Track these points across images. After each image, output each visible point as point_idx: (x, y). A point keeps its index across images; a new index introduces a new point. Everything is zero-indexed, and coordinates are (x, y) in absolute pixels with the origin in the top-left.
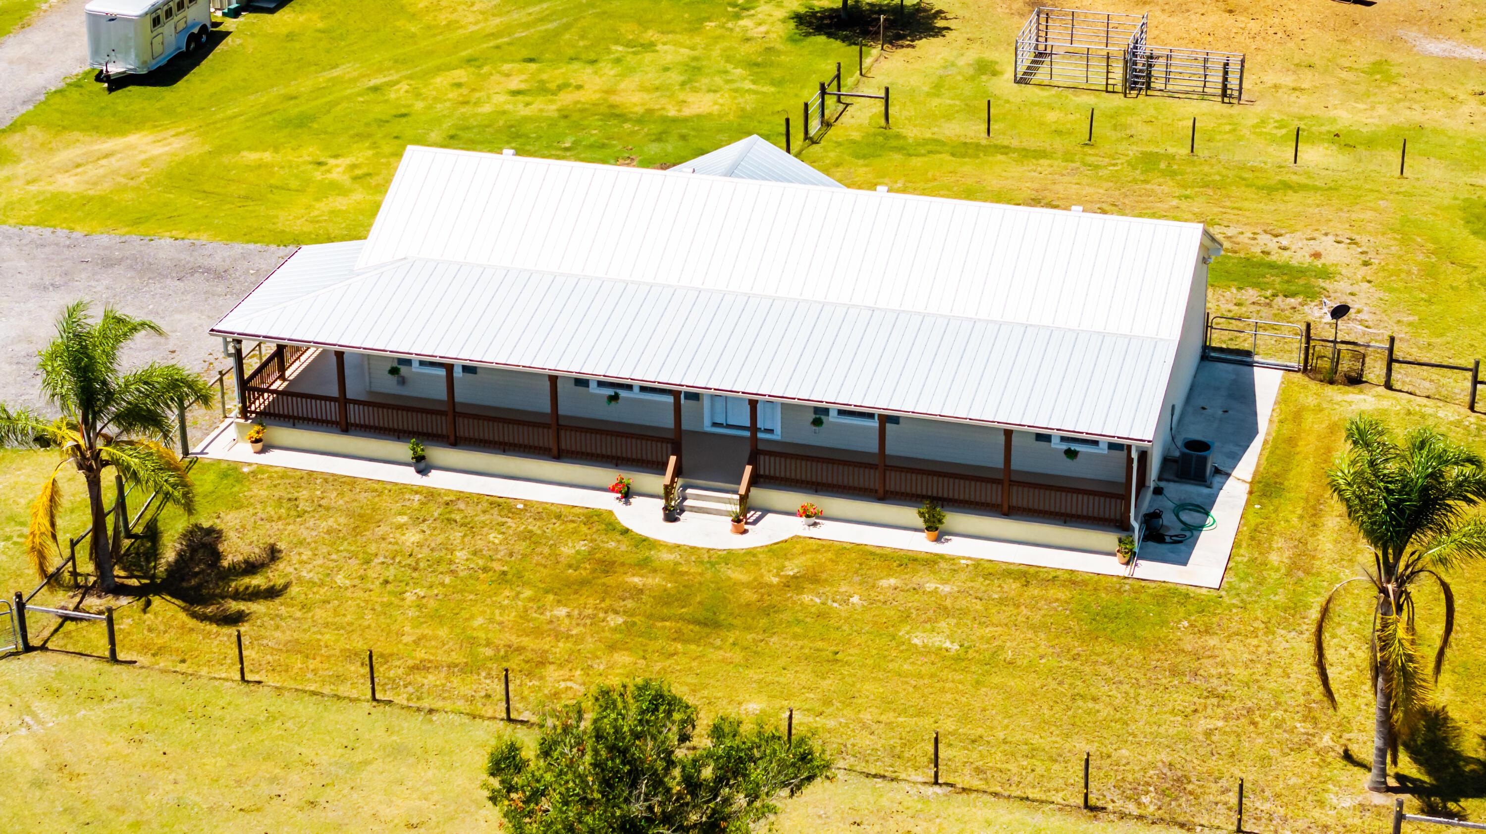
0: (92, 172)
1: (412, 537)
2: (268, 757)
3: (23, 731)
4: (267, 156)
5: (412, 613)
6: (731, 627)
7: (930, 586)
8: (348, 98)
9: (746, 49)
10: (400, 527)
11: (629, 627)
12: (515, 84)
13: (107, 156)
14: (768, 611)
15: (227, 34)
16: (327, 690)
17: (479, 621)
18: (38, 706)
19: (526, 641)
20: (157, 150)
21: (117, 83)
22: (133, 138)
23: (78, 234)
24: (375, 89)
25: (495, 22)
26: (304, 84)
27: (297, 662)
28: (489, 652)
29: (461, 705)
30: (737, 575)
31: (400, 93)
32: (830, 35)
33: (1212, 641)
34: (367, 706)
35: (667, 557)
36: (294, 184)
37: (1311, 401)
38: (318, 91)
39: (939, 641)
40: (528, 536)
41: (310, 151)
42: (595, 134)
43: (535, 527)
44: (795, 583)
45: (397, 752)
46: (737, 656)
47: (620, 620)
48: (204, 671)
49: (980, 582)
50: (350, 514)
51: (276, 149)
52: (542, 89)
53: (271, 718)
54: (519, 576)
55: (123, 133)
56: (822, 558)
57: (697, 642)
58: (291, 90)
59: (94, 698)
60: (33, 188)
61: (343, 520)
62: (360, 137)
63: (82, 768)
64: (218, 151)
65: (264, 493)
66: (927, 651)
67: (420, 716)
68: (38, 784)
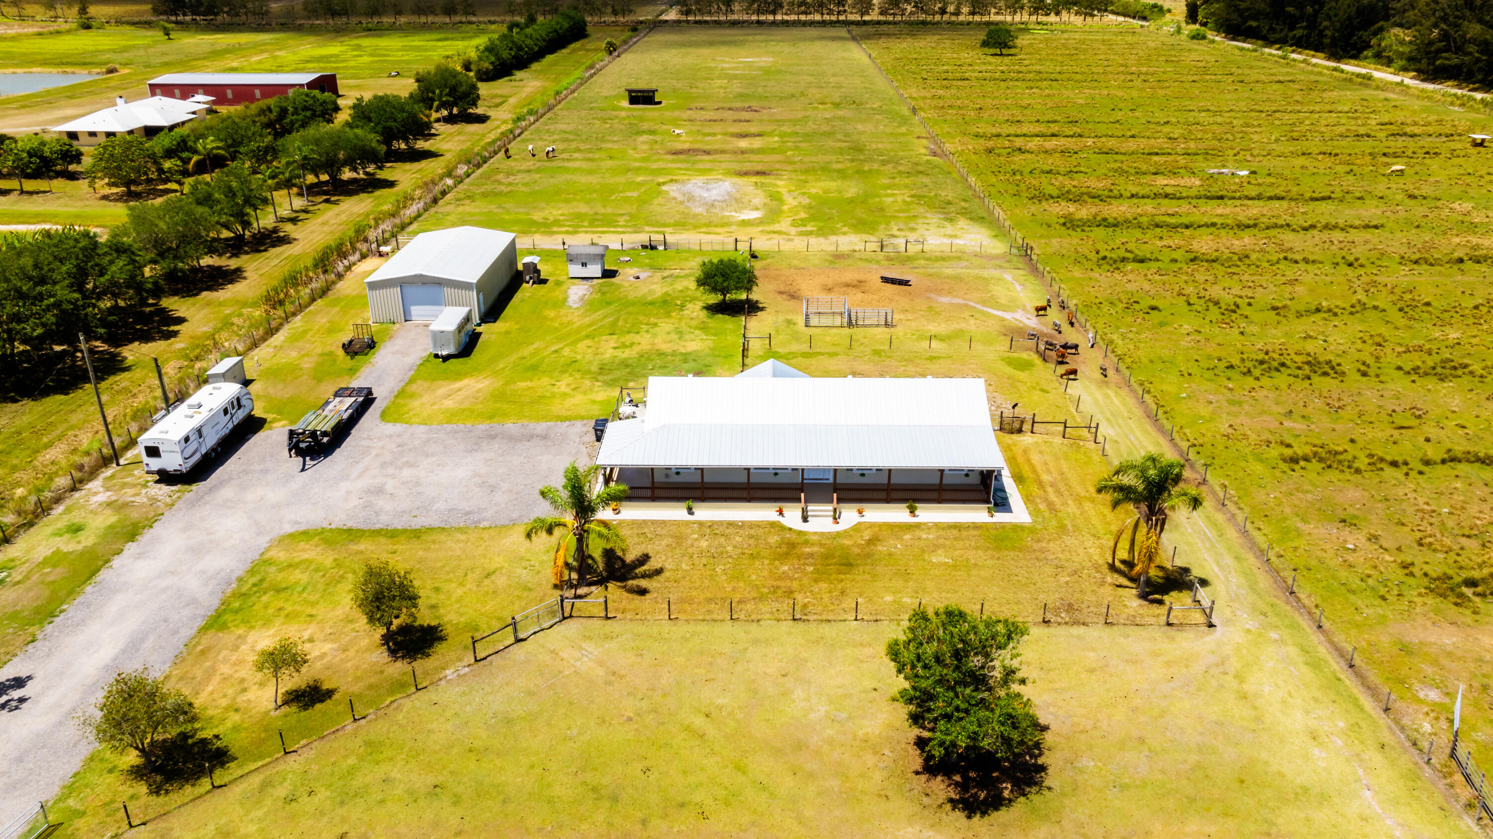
0: (459, 397)
1: (704, 544)
2: (702, 653)
3: (585, 659)
4: (529, 384)
5: (724, 577)
6: (858, 565)
7: (924, 536)
8: (547, 356)
9: (694, 323)
10: (696, 540)
11: (817, 571)
12: (612, 344)
13: (460, 390)
14: (868, 556)
15: (480, 333)
16: (707, 617)
17: (754, 577)
18: (584, 645)
19: (779, 583)
20: (480, 386)
21: (446, 358)
22: (465, 382)
23: (469, 425)
24: (556, 351)
25: (587, 320)
26: (527, 351)
27: (686, 606)
28: (766, 590)
29: (768, 616)
30: (847, 542)
31: (566, 352)
32: (723, 314)
33: (1044, 545)
34: (730, 622)
35: (815, 538)
36: (548, 395)
37: (1010, 442)
38: (533, 355)
39: (943, 559)
40: (751, 537)
41: (545, 381)
42: (659, 363)
43: (752, 532)
44: (872, 541)
45: (756, 642)
46: (867, 576)
47: (812, 568)
48: (649, 617)
49: (941, 532)
50: (672, 537)
51: (531, 380)
52: (624, 346)
53: (692, 635)
54: (758, 554)
55: (461, 380)
56: (876, 529)
57: (848, 573)
58: (520, 354)
59: (608, 637)
60: (435, 407)
61: (670, 540)
62: (563, 372)
63: (623, 672)
64: (507, 383)
65: (629, 532)
66: (941, 564)
67: (755, 624)
68: (608, 683)
